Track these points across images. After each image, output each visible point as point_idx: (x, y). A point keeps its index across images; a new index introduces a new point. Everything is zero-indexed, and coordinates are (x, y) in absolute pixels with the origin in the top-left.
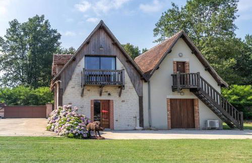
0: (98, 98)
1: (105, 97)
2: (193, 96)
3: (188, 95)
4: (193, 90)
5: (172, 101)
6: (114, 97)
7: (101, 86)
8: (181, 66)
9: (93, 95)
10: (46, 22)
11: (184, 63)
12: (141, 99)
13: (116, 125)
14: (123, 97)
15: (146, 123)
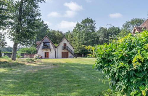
0: (46, 52)
1: (47, 52)
2: (67, 51)
3: (66, 51)
4: (67, 50)
5: (62, 52)
6: (49, 52)
7: (46, 49)
8: (65, 45)
9: (45, 51)
10: (42, 21)
11: (66, 44)
12: (55, 52)
13: (50, 57)
14: (51, 51)
15: (56, 57)
